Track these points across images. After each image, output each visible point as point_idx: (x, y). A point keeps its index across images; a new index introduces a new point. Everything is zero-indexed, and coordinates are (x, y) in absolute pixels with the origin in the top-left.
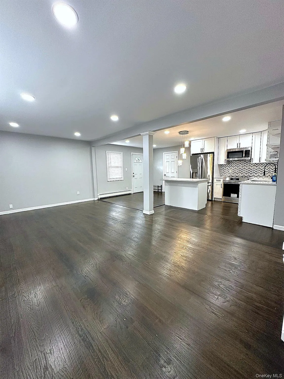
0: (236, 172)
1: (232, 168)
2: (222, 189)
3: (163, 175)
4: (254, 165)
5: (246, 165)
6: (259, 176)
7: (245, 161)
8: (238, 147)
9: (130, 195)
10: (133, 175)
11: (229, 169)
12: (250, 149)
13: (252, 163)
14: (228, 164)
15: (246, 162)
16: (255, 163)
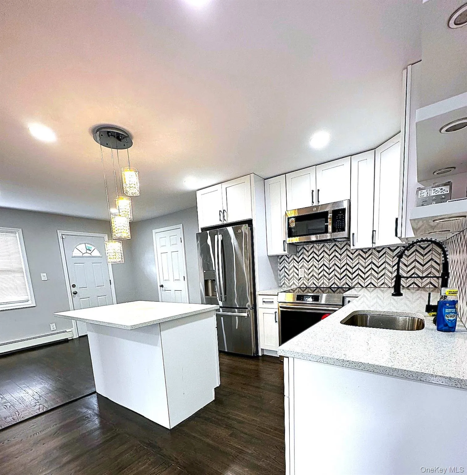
0: (315, 274)
1: (304, 264)
2: (277, 324)
3: (159, 287)
4: (359, 254)
5: (339, 256)
6: (372, 286)
7: (335, 245)
8: (313, 202)
9: (66, 344)
10: (74, 290)
11: (297, 267)
12: (345, 205)
13: (352, 247)
14: (296, 255)
15: (337, 246)
16: (362, 250)
